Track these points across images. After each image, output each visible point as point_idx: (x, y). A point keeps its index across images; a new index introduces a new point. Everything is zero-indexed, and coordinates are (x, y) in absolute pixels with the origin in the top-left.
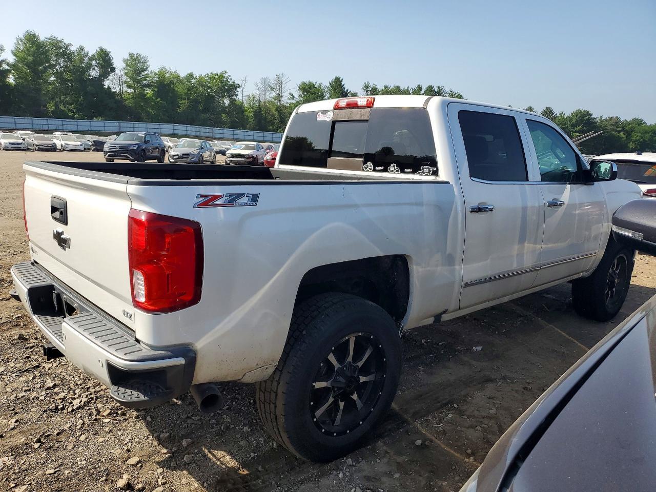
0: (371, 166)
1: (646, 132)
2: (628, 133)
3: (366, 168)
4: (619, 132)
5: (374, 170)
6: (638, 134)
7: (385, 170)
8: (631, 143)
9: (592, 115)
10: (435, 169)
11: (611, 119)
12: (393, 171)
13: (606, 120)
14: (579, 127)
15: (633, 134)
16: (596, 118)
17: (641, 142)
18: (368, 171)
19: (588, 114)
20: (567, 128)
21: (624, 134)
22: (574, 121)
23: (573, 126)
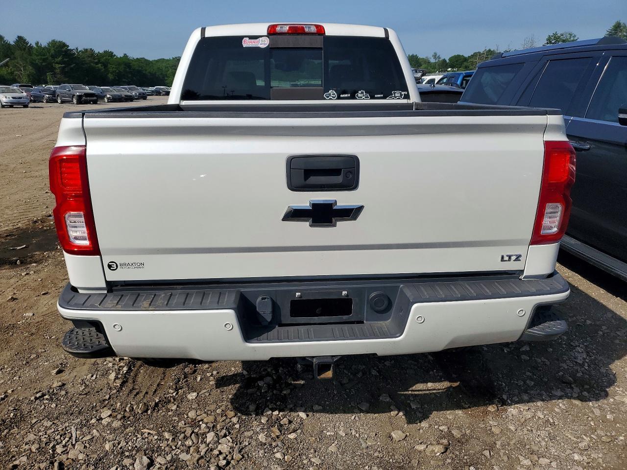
0: (334, 94)
1: (119, 64)
2: (105, 65)
3: (328, 97)
4: (97, 63)
5: (339, 98)
6: (113, 66)
7: (353, 97)
8: (110, 74)
9: (68, 46)
10: (406, 93)
11: (86, 50)
12: (361, 97)
13: (83, 52)
14: (60, 58)
15: (109, 66)
16: (73, 50)
17: (118, 73)
18: (330, 99)
19: (64, 45)
20: (47, 58)
21: (102, 66)
22: (52, 52)
23: (53, 57)
